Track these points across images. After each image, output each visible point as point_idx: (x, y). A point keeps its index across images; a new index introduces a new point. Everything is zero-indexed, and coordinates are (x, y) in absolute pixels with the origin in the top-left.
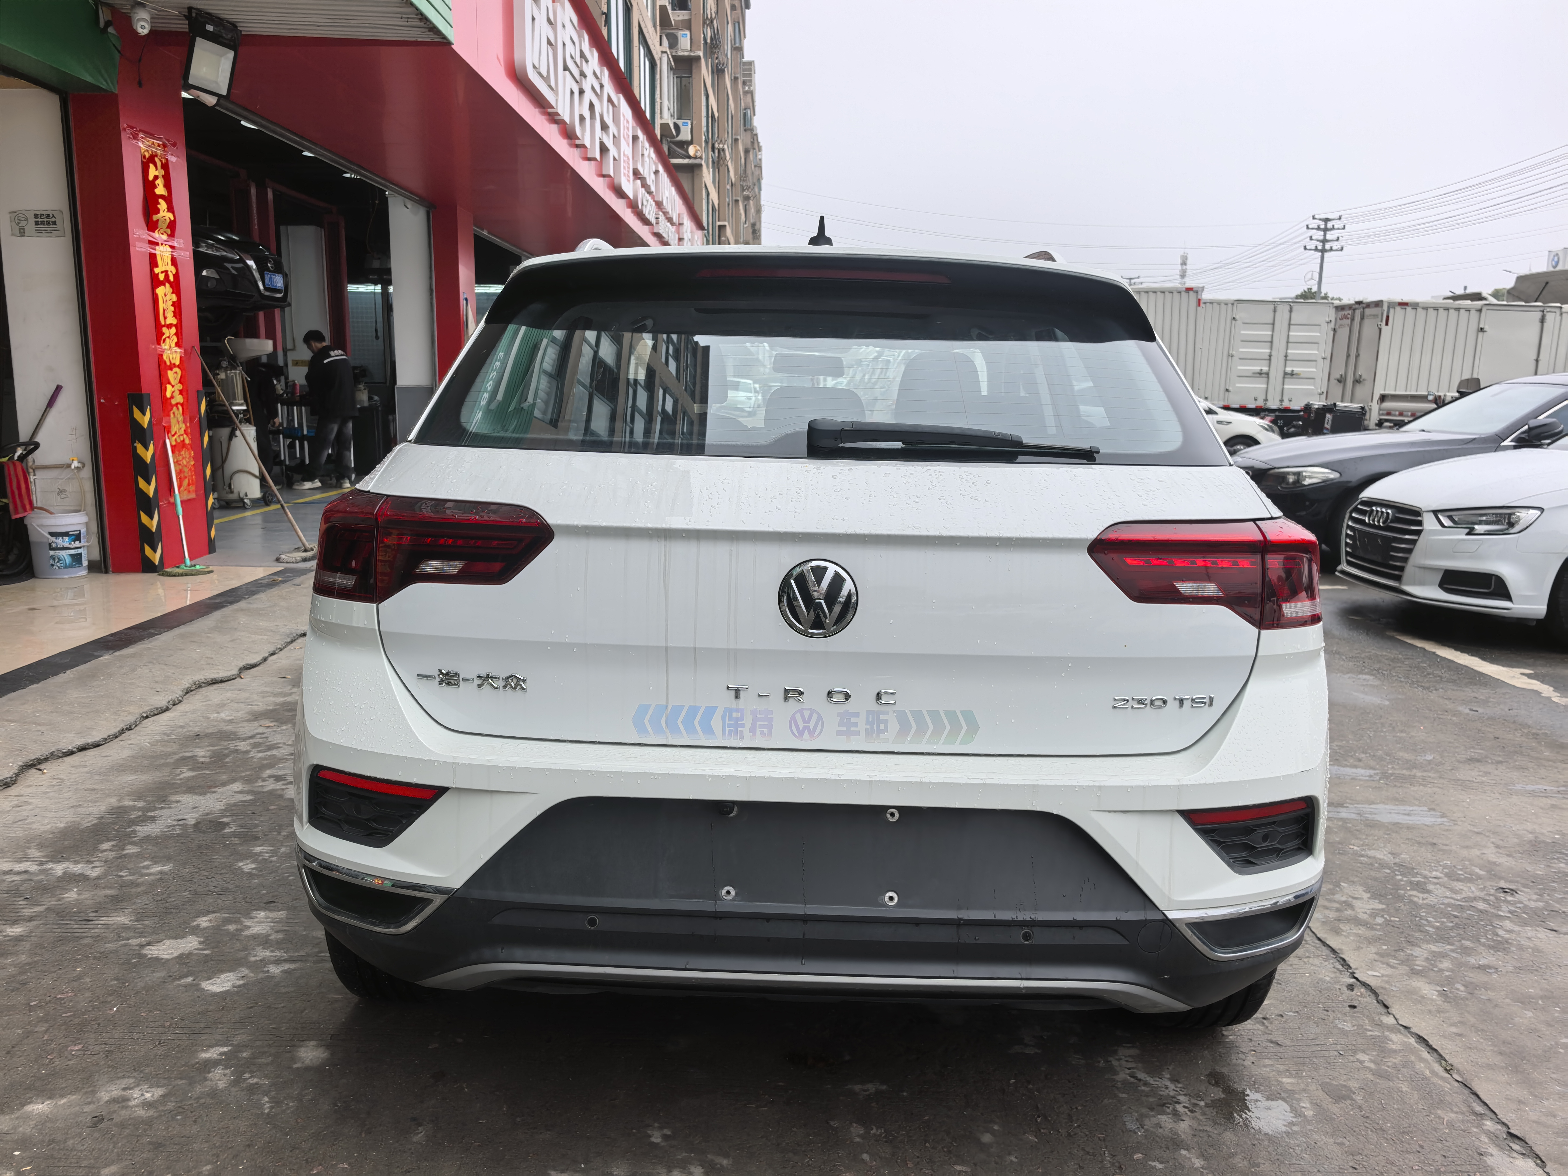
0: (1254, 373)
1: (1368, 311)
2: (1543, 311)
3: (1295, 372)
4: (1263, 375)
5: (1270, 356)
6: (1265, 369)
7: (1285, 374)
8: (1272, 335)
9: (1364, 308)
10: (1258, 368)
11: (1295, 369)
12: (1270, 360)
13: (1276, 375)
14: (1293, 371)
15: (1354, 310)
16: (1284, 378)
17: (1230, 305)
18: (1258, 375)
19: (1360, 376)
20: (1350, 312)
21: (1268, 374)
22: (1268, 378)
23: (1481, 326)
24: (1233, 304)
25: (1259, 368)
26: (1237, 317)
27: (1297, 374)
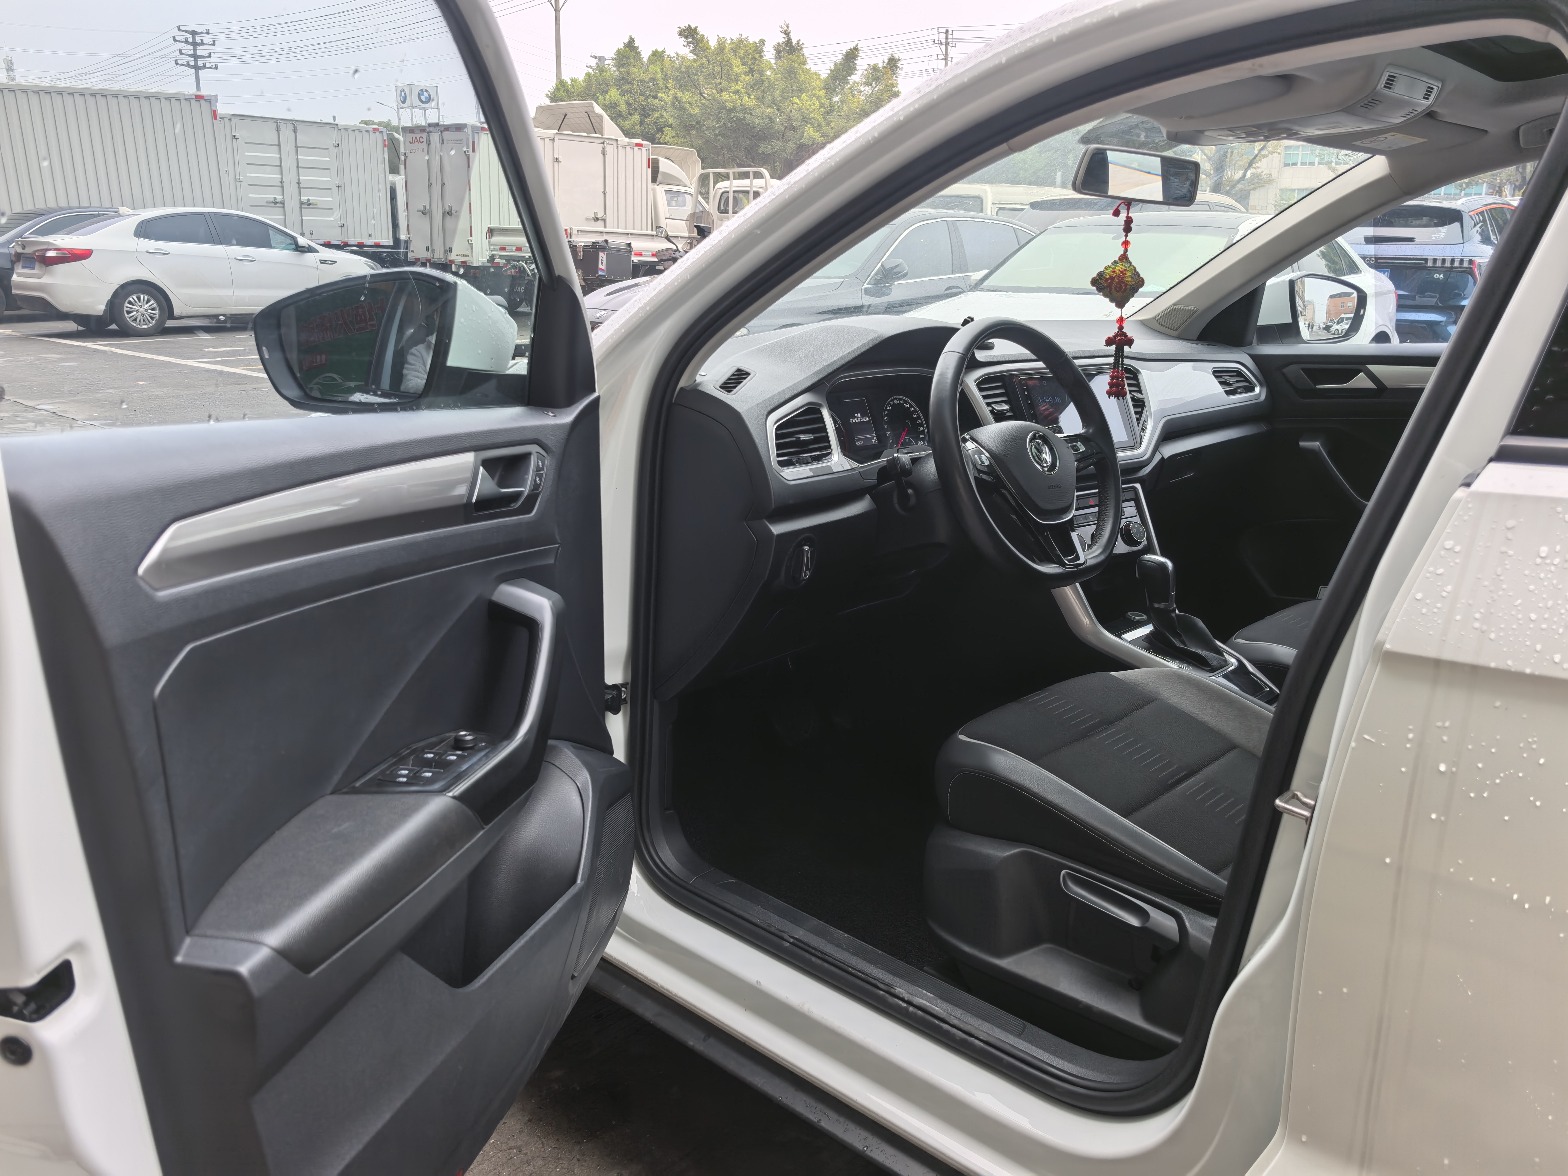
0: (267, 202)
1: (446, 135)
2: (604, 143)
3: (311, 202)
4: (278, 205)
5: (282, 182)
6: (279, 198)
7: (302, 203)
8: (280, 158)
9: (441, 132)
10: (271, 197)
11: (310, 198)
12: (282, 187)
13: (292, 205)
14: (308, 200)
15: (429, 133)
16: (301, 208)
17: (226, 120)
18: (273, 205)
19: (450, 207)
20: (424, 135)
21: (283, 203)
22: (284, 207)
23: (556, 156)
24: (230, 120)
25: (273, 196)
26: (238, 135)
27: (313, 204)
